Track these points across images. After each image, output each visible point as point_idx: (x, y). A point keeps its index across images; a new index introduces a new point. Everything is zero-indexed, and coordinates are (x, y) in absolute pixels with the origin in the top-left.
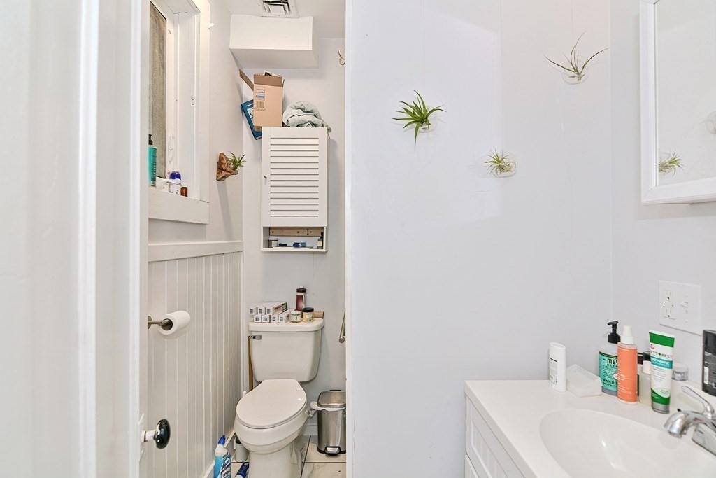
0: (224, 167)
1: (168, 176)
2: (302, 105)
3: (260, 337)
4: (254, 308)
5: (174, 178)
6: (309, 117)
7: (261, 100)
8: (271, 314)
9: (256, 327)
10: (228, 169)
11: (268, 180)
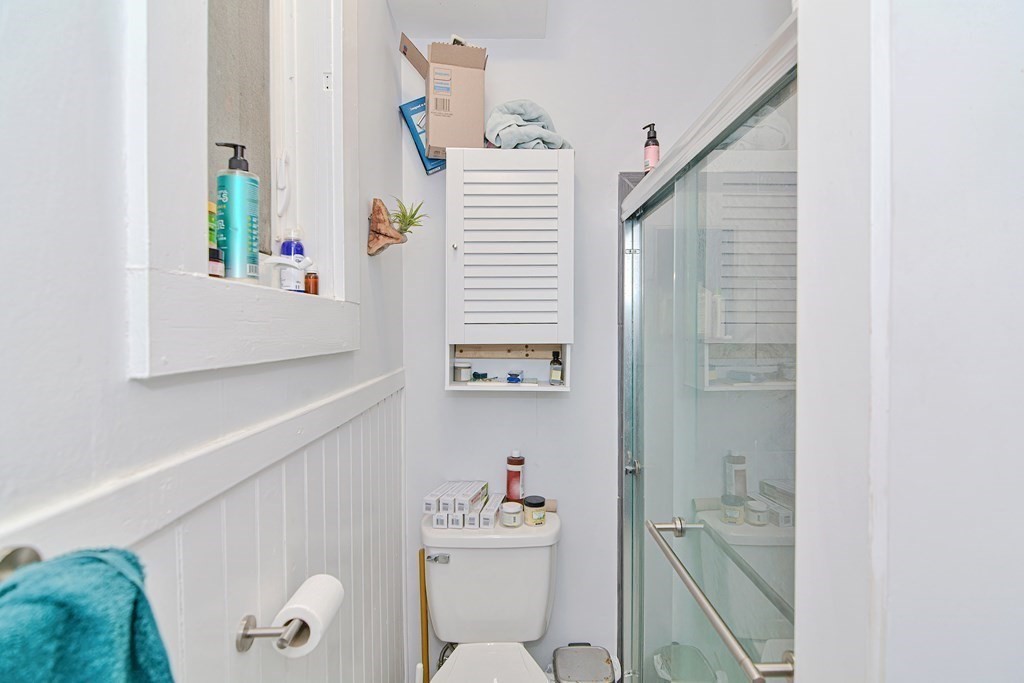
0: (382, 228)
1: (276, 248)
2: (521, 106)
3: (447, 559)
4: (433, 500)
5: (289, 254)
6: (534, 130)
7: (442, 95)
8: (466, 512)
9: (437, 538)
10: (391, 232)
11: (460, 252)
